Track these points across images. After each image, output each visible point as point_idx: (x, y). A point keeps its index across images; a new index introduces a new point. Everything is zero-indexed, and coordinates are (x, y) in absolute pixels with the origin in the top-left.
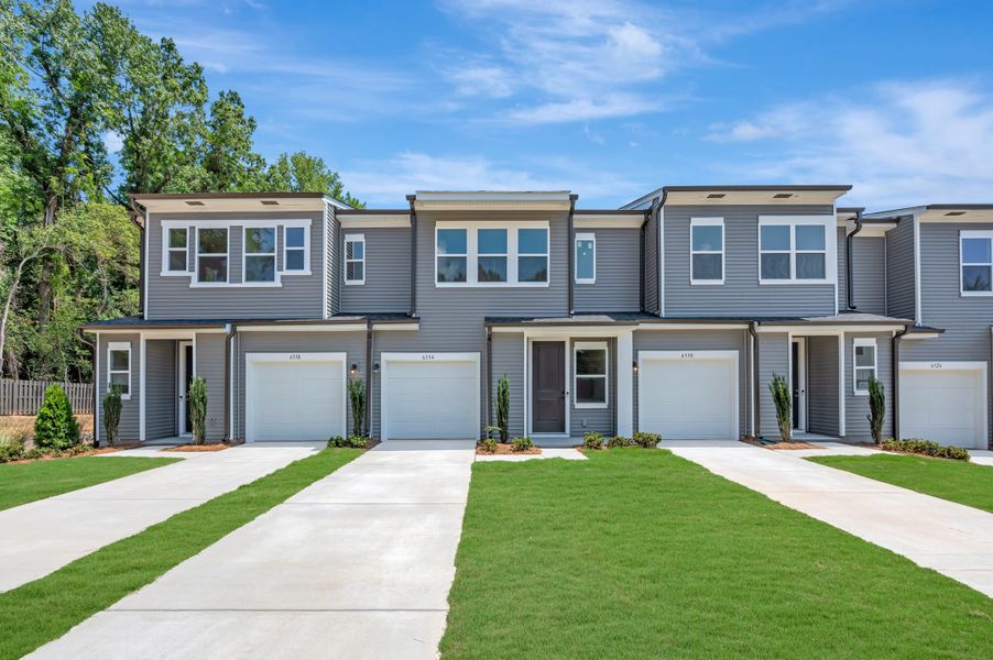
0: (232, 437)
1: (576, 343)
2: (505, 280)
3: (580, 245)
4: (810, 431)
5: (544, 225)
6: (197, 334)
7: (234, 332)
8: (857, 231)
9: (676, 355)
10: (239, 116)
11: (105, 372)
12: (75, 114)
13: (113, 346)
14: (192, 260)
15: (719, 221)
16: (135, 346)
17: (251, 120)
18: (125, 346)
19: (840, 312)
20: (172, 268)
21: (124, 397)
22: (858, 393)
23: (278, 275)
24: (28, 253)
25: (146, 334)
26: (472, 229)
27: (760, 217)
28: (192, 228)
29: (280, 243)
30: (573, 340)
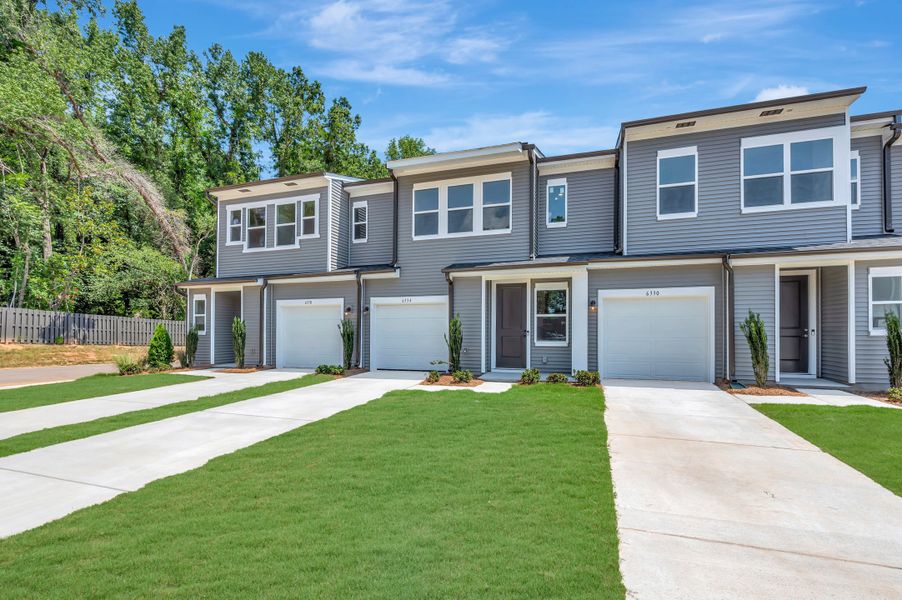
0: (265, 364)
1: (537, 285)
2: (471, 230)
3: (552, 191)
4: (822, 376)
5: (507, 176)
6: (244, 288)
7: (266, 284)
8: (894, 138)
9: (641, 293)
10: (346, 115)
11: (193, 315)
12: (234, 135)
13: (198, 297)
14: (244, 232)
15: (692, 151)
16: (208, 297)
17: (357, 117)
18: (202, 297)
19: (854, 238)
20: (232, 240)
21: (200, 333)
22: (874, 332)
23: (297, 239)
24: (202, 236)
25: (215, 288)
26: (443, 187)
27: (743, 140)
28: (244, 209)
29: (299, 214)
30: (534, 282)
